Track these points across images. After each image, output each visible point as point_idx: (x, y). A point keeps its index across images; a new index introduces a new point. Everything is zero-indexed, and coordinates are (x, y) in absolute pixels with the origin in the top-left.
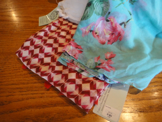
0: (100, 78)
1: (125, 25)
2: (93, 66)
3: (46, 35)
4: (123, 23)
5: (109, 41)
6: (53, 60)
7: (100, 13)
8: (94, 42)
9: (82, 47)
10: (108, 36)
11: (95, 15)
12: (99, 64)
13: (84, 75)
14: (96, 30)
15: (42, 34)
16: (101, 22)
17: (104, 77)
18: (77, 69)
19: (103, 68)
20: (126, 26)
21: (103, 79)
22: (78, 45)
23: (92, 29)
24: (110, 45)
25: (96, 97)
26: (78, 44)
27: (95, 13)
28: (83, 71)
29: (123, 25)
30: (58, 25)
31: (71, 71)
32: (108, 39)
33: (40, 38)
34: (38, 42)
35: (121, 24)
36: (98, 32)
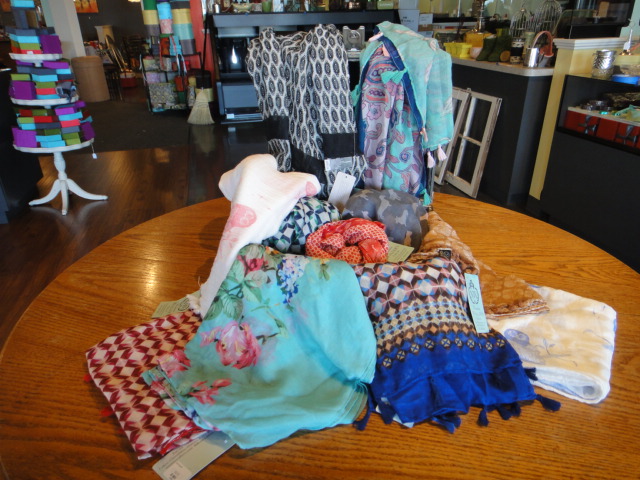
0: (186, 413)
1: (264, 341)
2: (185, 392)
3: (148, 333)
4: (262, 336)
5: (238, 362)
6: (136, 373)
7: (232, 314)
8: (213, 359)
9: (191, 363)
10: (239, 354)
11: (225, 316)
12: (195, 391)
13: (168, 403)
14: (223, 341)
15: (141, 330)
16: (233, 328)
17: (195, 414)
18: (161, 393)
19: (198, 397)
20: (266, 343)
21: (190, 416)
22: (187, 359)
23: (218, 337)
24: (236, 369)
25: (163, 438)
26: (188, 357)
27: (225, 313)
28: (168, 397)
29: (262, 339)
30: (178, 320)
31: (152, 394)
32: (238, 359)
33: (136, 335)
34: (128, 340)
35: (258, 338)
36: (225, 344)
